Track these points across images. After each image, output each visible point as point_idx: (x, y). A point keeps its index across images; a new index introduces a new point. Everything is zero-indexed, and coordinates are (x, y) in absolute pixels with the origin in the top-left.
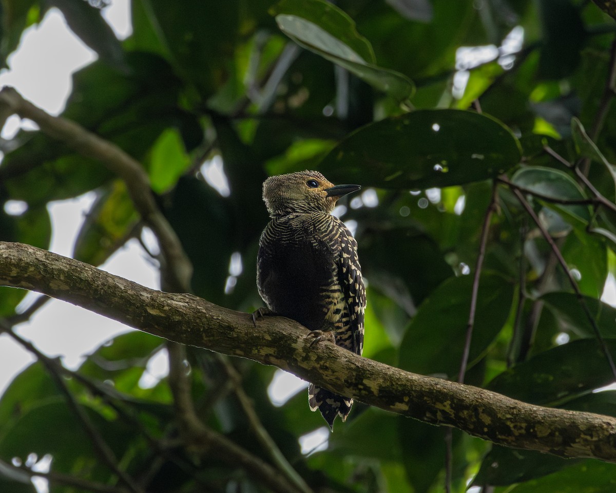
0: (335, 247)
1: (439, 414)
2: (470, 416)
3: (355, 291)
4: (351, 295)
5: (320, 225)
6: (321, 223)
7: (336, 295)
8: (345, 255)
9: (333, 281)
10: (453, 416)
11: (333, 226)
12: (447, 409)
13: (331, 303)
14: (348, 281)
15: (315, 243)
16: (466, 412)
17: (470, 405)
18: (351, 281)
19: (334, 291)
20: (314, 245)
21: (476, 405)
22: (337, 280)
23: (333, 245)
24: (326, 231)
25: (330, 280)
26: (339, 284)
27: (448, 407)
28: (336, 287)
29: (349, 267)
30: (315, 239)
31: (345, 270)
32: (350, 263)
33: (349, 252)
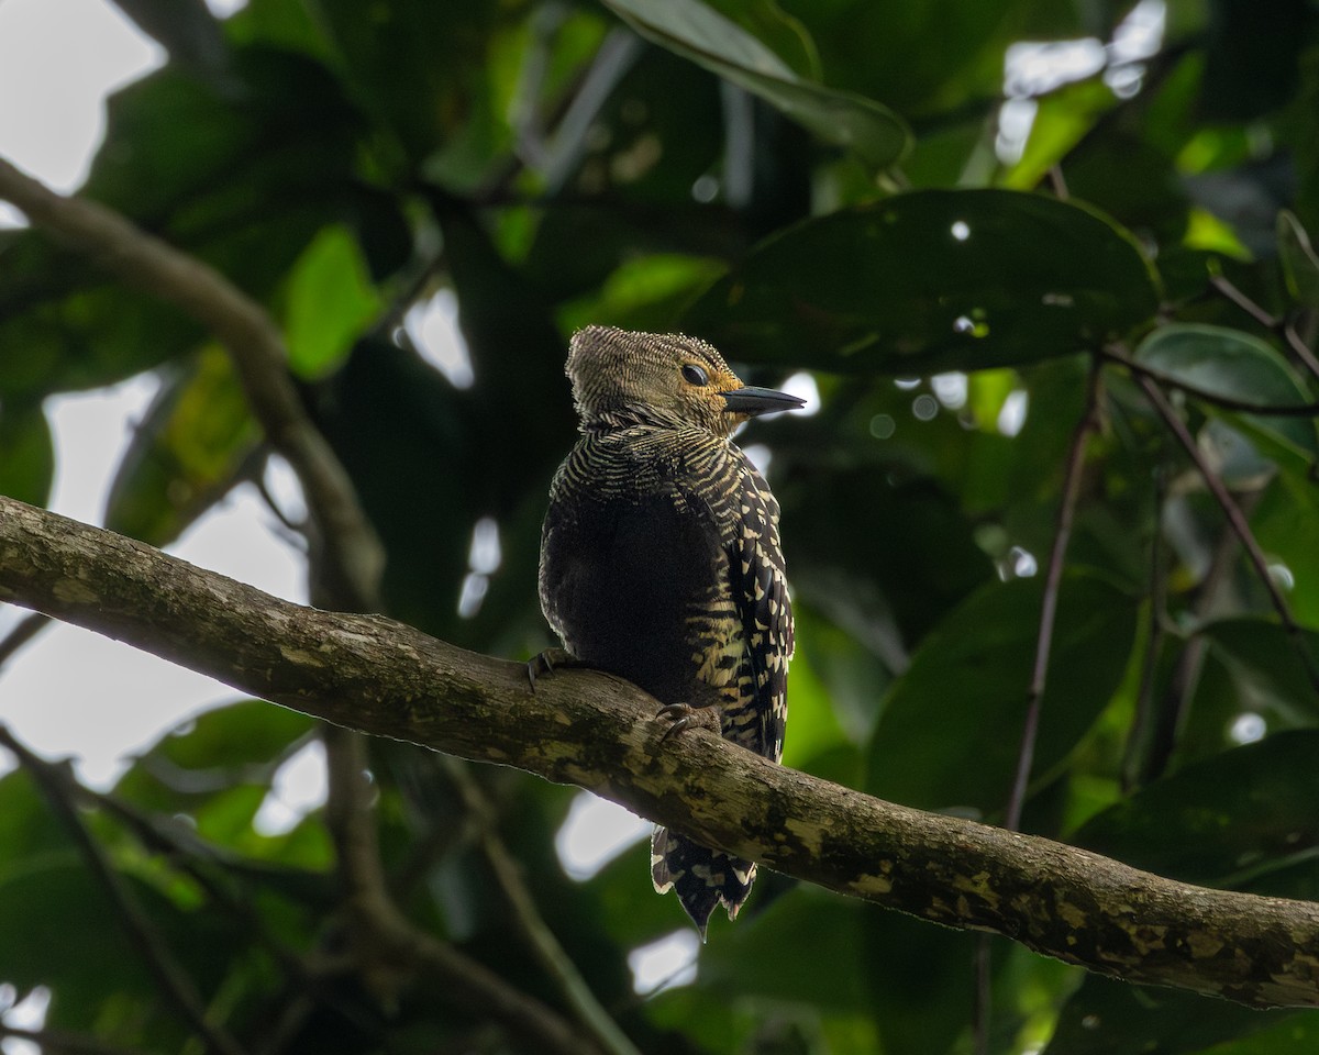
0: (725, 514)
1: (962, 904)
2: (1037, 909)
3: (767, 618)
4: (759, 626)
5: (696, 458)
6: (699, 454)
7: (724, 623)
8: (749, 534)
9: (716, 592)
10: (994, 907)
11: (726, 465)
12: (982, 889)
13: (711, 642)
14: (754, 594)
15: (679, 499)
16: (1025, 899)
17: (1037, 882)
18: (760, 594)
19: (721, 615)
20: (678, 503)
21: (1049, 881)
22: (727, 589)
23: (722, 508)
24: (706, 475)
25: (710, 590)
26: (732, 599)
27: (984, 885)
28: (725, 606)
29: (756, 562)
30: (680, 488)
31: (746, 567)
32: (760, 552)
33: (757, 527)
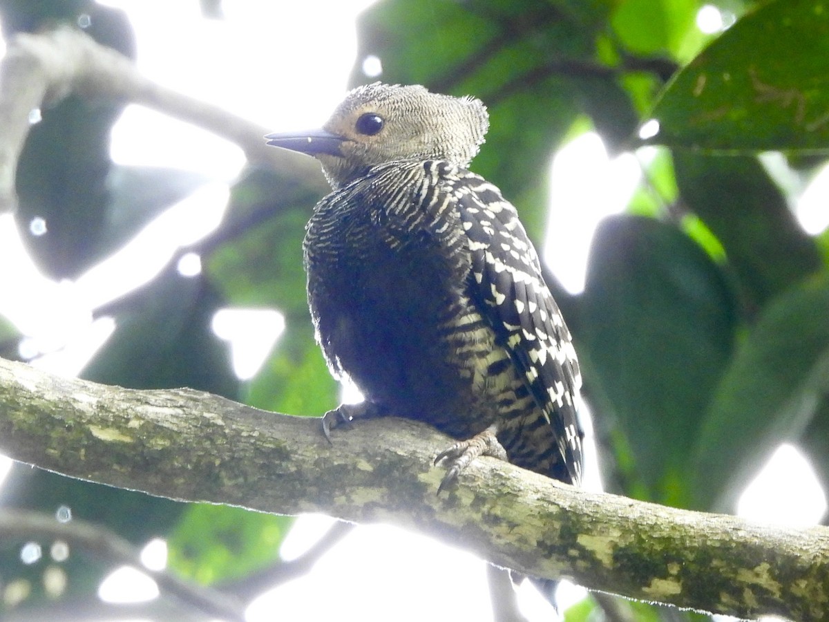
1: (748, 595)
2: (814, 591)
4: (509, 327)
7: (476, 334)
8: (475, 246)
9: (459, 308)
10: (777, 596)
12: (764, 580)
14: (494, 299)
15: (393, 242)
16: (803, 584)
17: (811, 567)
18: (501, 298)
19: (470, 328)
20: (393, 246)
21: (822, 564)
22: (469, 304)
23: (440, 225)
25: (452, 307)
27: (765, 576)
28: (473, 318)
29: (488, 270)
31: (479, 277)
32: (490, 258)
33: (483, 238)
